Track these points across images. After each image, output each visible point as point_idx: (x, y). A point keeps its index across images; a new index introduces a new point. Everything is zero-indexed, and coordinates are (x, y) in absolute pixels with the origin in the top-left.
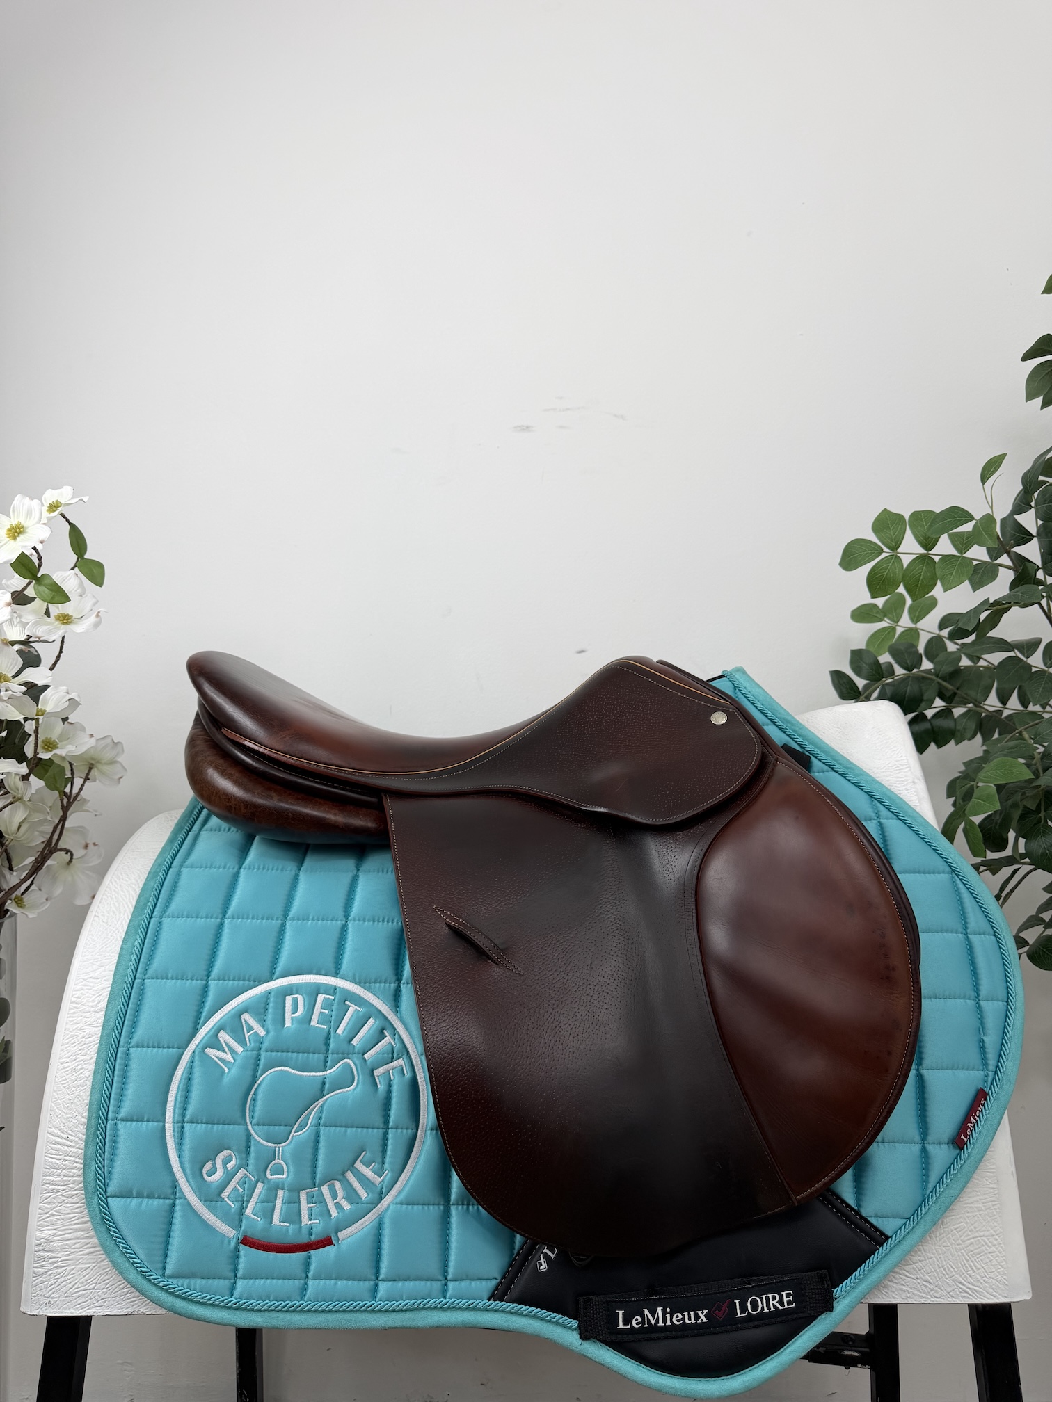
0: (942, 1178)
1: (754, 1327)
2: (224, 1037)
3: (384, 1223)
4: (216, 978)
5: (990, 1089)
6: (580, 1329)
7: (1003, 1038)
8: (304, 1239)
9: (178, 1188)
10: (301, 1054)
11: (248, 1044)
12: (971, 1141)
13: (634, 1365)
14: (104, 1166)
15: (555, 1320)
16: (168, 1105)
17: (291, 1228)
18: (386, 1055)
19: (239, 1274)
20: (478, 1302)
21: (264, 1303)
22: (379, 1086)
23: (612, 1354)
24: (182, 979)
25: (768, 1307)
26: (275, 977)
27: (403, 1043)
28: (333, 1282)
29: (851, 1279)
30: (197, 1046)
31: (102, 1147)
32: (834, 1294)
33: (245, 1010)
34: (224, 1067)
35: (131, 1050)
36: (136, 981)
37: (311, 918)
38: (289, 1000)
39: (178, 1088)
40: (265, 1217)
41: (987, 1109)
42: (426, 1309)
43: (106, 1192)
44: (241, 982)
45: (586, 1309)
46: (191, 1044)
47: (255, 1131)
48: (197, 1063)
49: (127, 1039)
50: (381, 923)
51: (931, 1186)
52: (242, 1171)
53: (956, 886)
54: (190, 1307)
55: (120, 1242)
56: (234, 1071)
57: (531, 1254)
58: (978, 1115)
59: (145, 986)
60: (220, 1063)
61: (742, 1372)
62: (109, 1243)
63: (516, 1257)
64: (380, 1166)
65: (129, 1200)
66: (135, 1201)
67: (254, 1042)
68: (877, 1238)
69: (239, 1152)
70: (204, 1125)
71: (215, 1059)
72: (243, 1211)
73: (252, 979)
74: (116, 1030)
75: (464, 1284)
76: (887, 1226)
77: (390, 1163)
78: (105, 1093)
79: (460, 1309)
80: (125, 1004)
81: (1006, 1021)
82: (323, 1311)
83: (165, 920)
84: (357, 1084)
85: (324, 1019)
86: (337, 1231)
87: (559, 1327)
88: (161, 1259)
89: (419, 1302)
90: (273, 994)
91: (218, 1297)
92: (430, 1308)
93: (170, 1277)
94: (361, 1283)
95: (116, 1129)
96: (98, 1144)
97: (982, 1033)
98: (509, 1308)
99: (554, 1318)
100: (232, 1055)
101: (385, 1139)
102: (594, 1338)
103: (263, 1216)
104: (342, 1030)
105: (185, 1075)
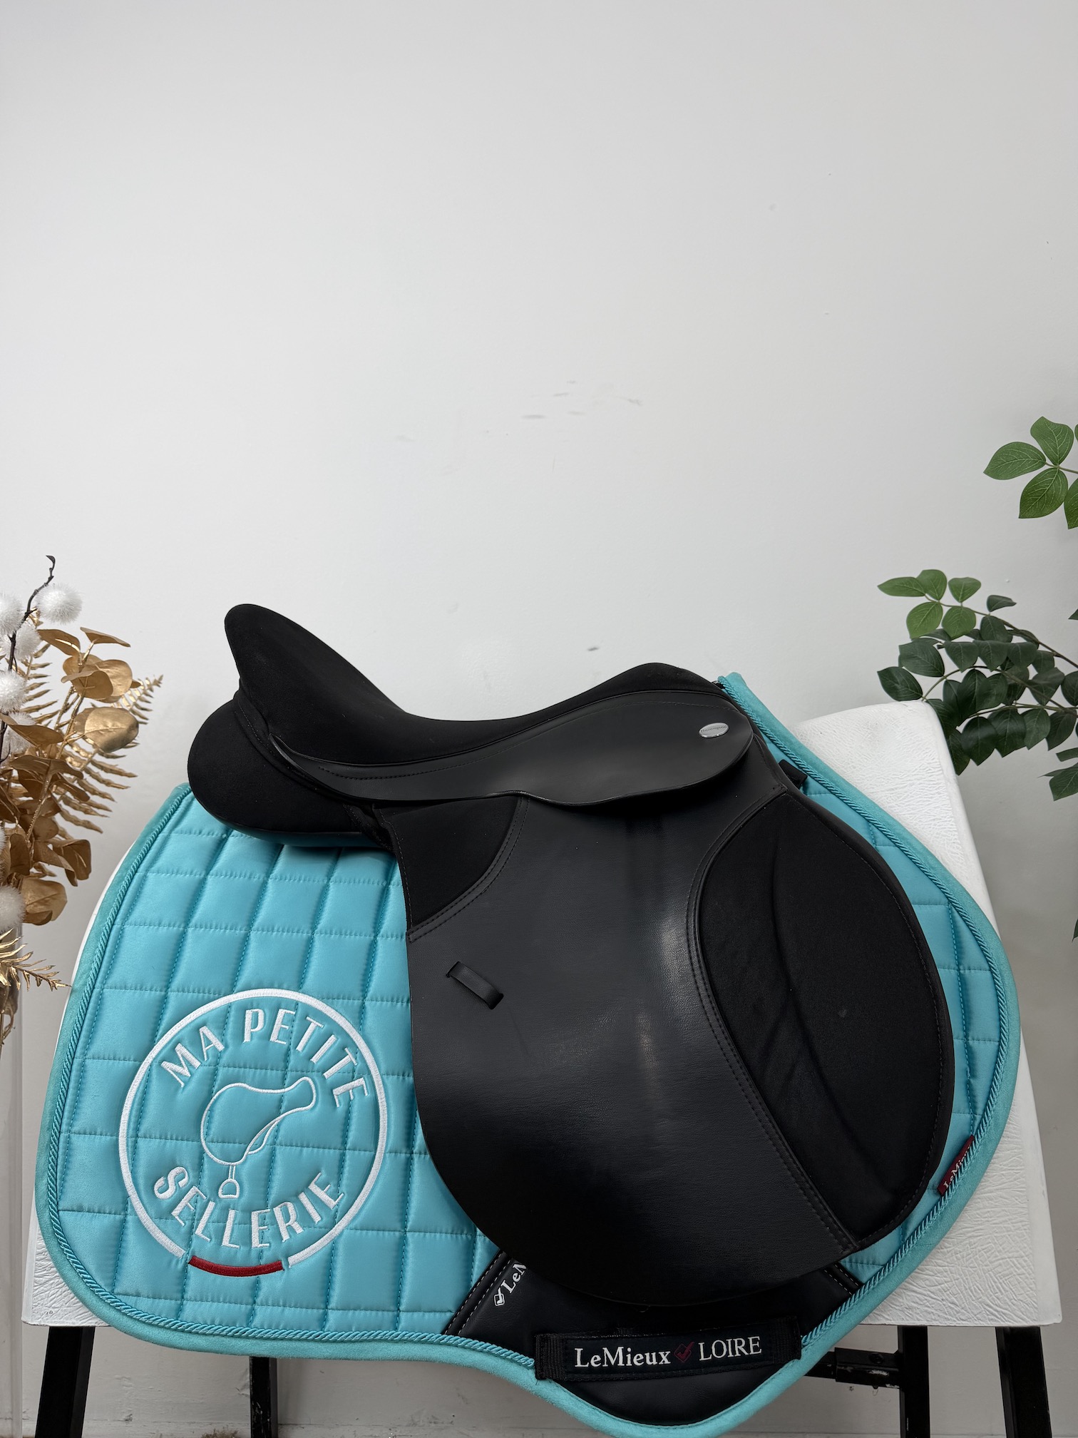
0: (923, 1220)
1: (717, 1372)
2: (180, 1049)
3: (337, 1248)
4: (176, 989)
5: (977, 1133)
6: (536, 1368)
7: (993, 1080)
8: (253, 1263)
9: (129, 1204)
10: (258, 1071)
11: (206, 1060)
12: (954, 1188)
13: (591, 1409)
14: (56, 1180)
15: (509, 1357)
16: (122, 1119)
17: (241, 1250)
18: (346, 1074)
19: (187, 1296)
20: (431, 1335)
21: (209, 1327)
22: (338, 1106)
23: (569, 1393)
24: (141, 989)
25: (734, 1352)
26: (237, 988)
27: (365, 1062)
28: (280, 1309)
29: (823, 1326)
30: (154, 1059)
31: (55, 1160)
32: (803, 1341)
34: (180, 1081)
35: (87, 1062)
36: (95, 991)
37: (276, 928)
38: (249, 1014)
39: (134, 1100)
40: (216, 1238)
41: (971, 1154)
42: (377, 1340)
43: (57, 1205)
44: (202, 995)
45: (543, 1347)
46: (148, 1056)
47: (209, 1149)
48: (153, 1075)
49: (83, 1051)
50: (348, 936)
51: (909, 1233)
52: (194, 1189)
53: (953, 917)
54: (136, 1326)
55: (69, 1256)
56: (190, 1086)
57: (489, 1287)
58: (962, 1160)
59: (104, 996)
60: (176, 1077)
61: (703, 1421)
62: (60, 1257)
63: (474, 1287)
64: (336, 1188)
65: (81, 1215)
66: (85, 1217)
67: (213, 1056)
68: (853, 1285)
69: (192, 1169)
70: (158, 1140)
71: (172, 1073)
72: (194, 1230)
73: (211, 992)
74: (72, 1041)
75: (417, 1315)
76: (863, 1273)
77: (347, 1186)
78: (59, 1105)
79: (412, 1341)
80: (83, 1015)
81: (997, 1062)
82: (268, 1339)
83: (128, 928)
84: (315, 1104)
85: (285, 1035)
86: (287, 1257)
87: (514, 1364)
88: (111, 1275)
89: (369, 1334)
90: (233, 1008)
91: (164, 1318)
92: (380, 1340)
93: (119, 1294)
94: (310, 1311)
95: (68, 1142)
96: (51, 1156)
97: (969, 1074)
98: (462, 1343)
99: (509, 1355)
100: (188, 1067)
101: (342, 1160)
102: (550, 1378)
103: (213, 1236)
104: (303, 1046)
105: (141, 1088)
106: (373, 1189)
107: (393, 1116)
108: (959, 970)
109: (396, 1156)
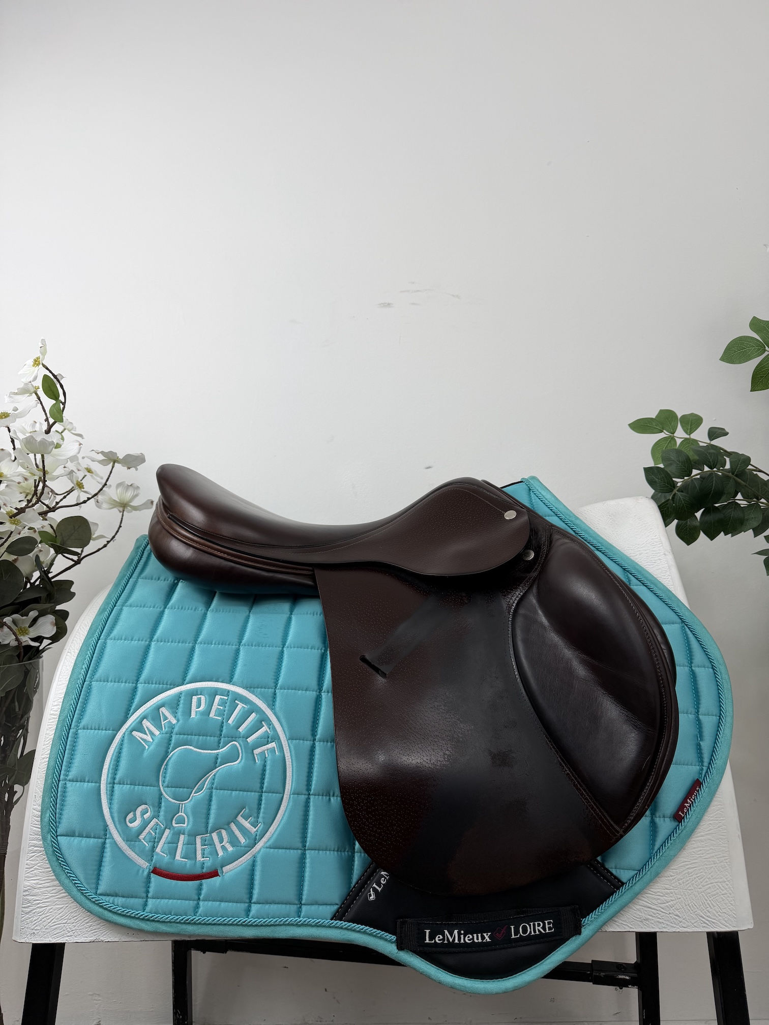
0: (665, 842)
1: (523, 946)
2: (146, 723)
3: (257, 862)
4: (143, 682)
5: (704, 779)
6: (397, 942)
7: (715, 743)
8: (198, 871)
9: (108, 831)
10: (201, 737)
11: (163, 730)
12: (688, 817)
13: (436, 970)
14: (56, 814)
15: (379, 935)
16: (104, 771)
17: (189, 863)
18: (263, 739)
19: (150, 895)
20: (324, 921)
21: (167, 917)
22: (257, 761)
23: (420, 961)
24: (118, 682)
25: (535, 931)
26: (186, 682)
27: (276, 730)
28: (218, 903)
29: (597, 912)
30: (127, 729)
31: (55, 800)
32: (582, 922)
33: (163, 705)
34: (145, 745)
35: (79, 731)
36: (86, 683)
37: (213, 642)
38: (195, 699)
39: (112, 758)
40: (170, 854)
41: (700, 794)
42: (286, 925)
43: (56, 832)
44: (161, 686)
45: (402, 928)
46: (122, 728)
47: (165, 792)
48: (126, 741)
49: (77, 723)
50: (264, 648)
51: (656, 848)
52: (155, 820)
53: (686, 632)
54: (114, 917)
55: (65, 869)
56: (151, 748)
57: (364, 887)
58: (693, 798)
60: (142, 742)
61: (514, 976)
62: (58, 869)
63: (353, 889)
64: (255, 819)
65: (72, 838)
66: (76, 840)
67: (168, 727)
68: (617, 884)
69: (153, 806)
71: (139, 739)
72: (154, 849)
73: (169, 683)
74: (69, 717)
75: (314, 908)
76: (624, 875)
77: (263, 818)
78: (59, 761)
79: (311, 925)
80: (77, 699)
81: (718, 730)
82: (210, 924)
83: (109, 641)
84: (241, 760)
85: (220, 713)
86: (222, 867)
87: (382, 940)
88: (94, 881)
89: (280, 920)
90: (183, 694)
91: (134, 911)
92: (288, 925)
93: (101, 895)
94: (239, 904)
95: (65, 787)
96: (52, 797)
97: (699, 739)
98: (346, 926)
99: (379, 934)
100: (151, 736)
101: (260, 800)
102: (408, 949)
104: (233, 720)
105: (117, 749)
106: (281, 820)
107: (294, 768)
108: (691, 667)
109: (298, 796)
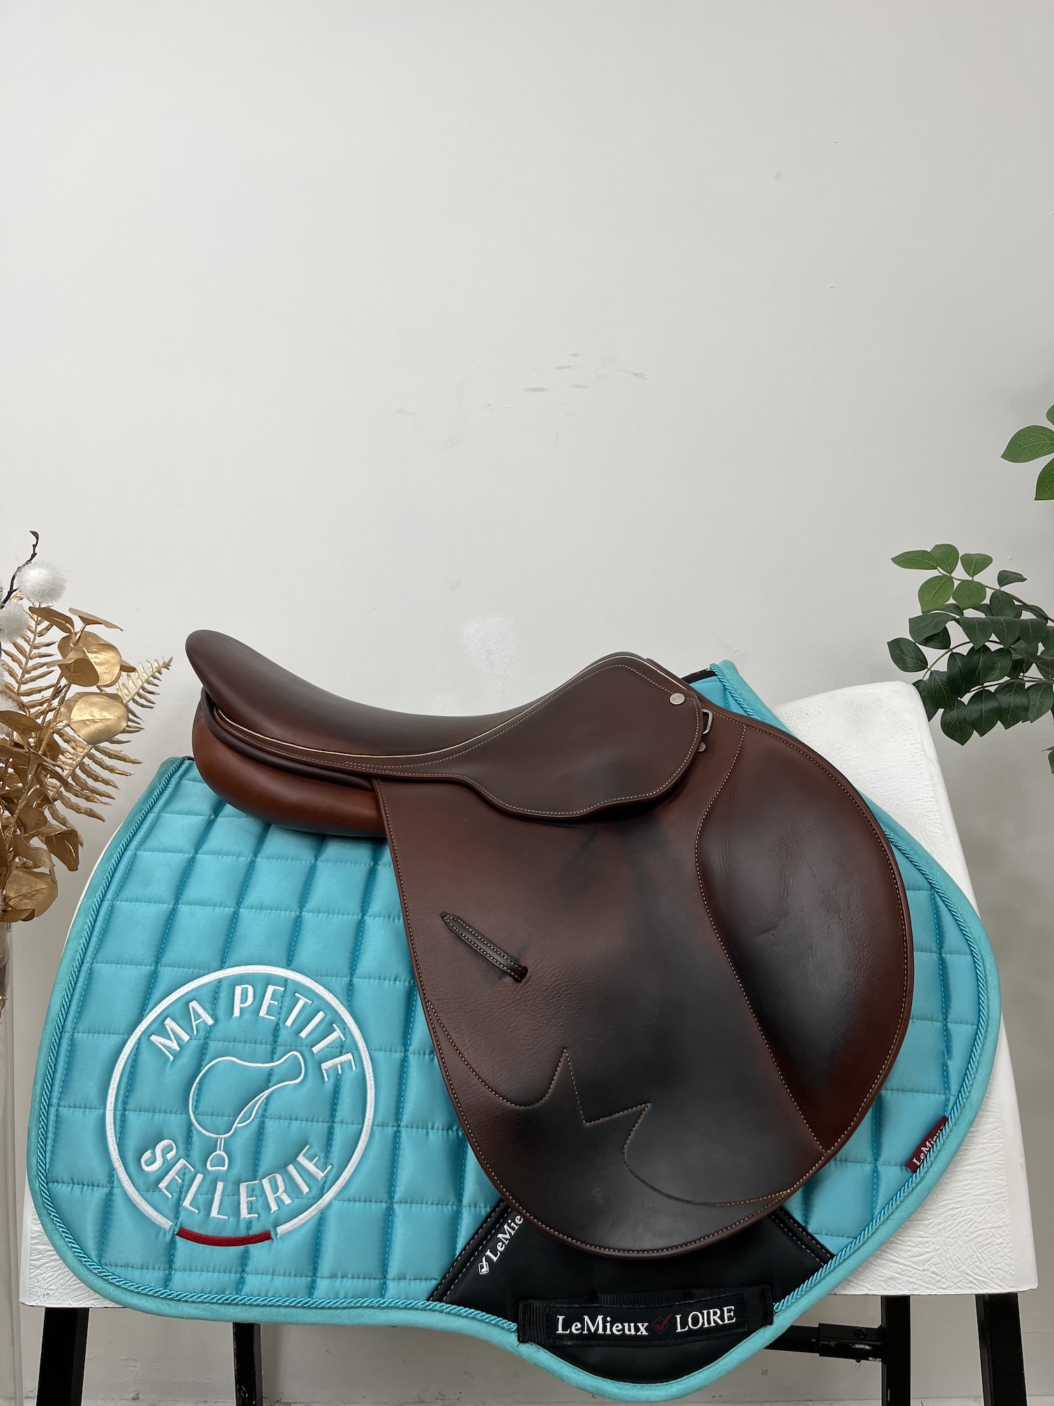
0: (892, 1200)
1: (694, 1343)
2: (169, 1023)
3: (326, 1218)
4: (166, 964)
5: (950, 1114)
6: (518, 1332)
7: (969, 1062)
8: (242, 1233)
9: (115, 1177)
10: (249, 1045)
11: (195, 1033)
12: (925, 1166)
13: (571, 1369)
14: (45, 1153)
15: (493, 1322)
16: (110, 1090)
17: (230, 1221)
18: (334, 1049)
19: (175, 1266)
20: (417, 1301)
21: (199, 1295)
22: (326, 1079)
23: (550, 1358)
24: (131, 965)
25: (709, 1322)
26: (227, 964)
27: (353, 1037)
28: (269, 1277)
29: (794, 1295)
30: (143, 1033)
31: (45, 1133)
32: (775, 1308)
33: (193, 998)
34: (169, 1056)
35: (78, 1035)
36: (84, 965)
37: (264, 907)
38: (238, 990)
39: (123, 1074)
40: (204, 1210)
41: (944, 1134)
42: (364, 1307)
43: (47, 1177)
44: (192, 970)
45: (525, 1313)
46: (135, 1031)
47: (198, 1122)
48: (141, 1049)
49: (72, 1026)
50: (336, 916)
51: (879, 1207)
52: (182, 1161)
53: (935, 903)
54: (124, 1295)
55: (59, 1227)
56: (180, 1059)
57: (473, 1255)
58: (934, 1140)
59: (94, 971)
60: (167, 1053)
61: (679, 1380)
62: (50, 1227)
63: (457, 1258)
64: (324, 1160)
67: (202, 1031)
68: (824, 1256)
69: (180, 1142)
70: (147, 1114)
71: (160, 1046)
72: (181, 1203)
73: (201, 967)
74: (60, 1015)
75: (404, 1284)
76: (833, 1244)
78: (48, 1079)
79: (398, 1308)
80: (71, 989)
81: (974, 1046)
82: (259, 1305)
83: (118, 903)
84: (303, 1077)
85: (273, 1010)
86: (276, 1225)
87: (498, 1329)
88: (96, 1246)
89: (355, 1301)
90: (223, 983)
91: (153, 1288)
92: (367, 1307)
93: (106, 1265)
94: (298, 1279)
95: (58, 1116)
96: (41, 1129)
97: (946, 1057)
98: (448, 1310)
99: (493, 1320)
100: (177, 1041)
101: (331, 1133)
102: (532, 1341)
103: (202, 1208)
104: (291, 1022)
105: (130, 1061)
107: (378, 1090)
108: (940, 954)
109: (383, 1129)
